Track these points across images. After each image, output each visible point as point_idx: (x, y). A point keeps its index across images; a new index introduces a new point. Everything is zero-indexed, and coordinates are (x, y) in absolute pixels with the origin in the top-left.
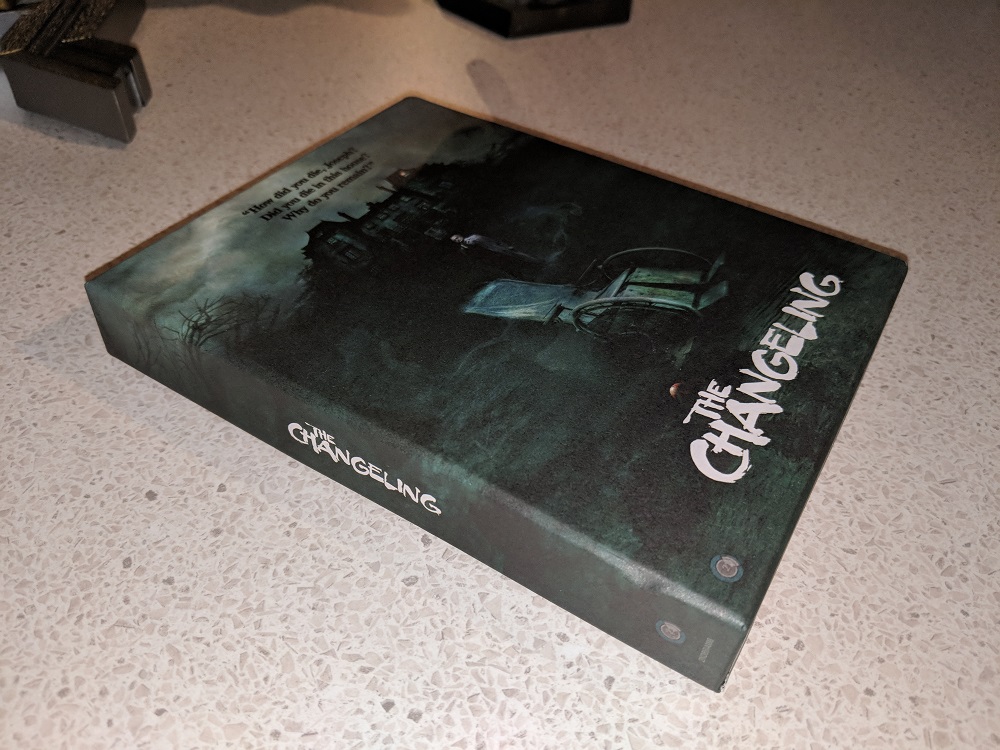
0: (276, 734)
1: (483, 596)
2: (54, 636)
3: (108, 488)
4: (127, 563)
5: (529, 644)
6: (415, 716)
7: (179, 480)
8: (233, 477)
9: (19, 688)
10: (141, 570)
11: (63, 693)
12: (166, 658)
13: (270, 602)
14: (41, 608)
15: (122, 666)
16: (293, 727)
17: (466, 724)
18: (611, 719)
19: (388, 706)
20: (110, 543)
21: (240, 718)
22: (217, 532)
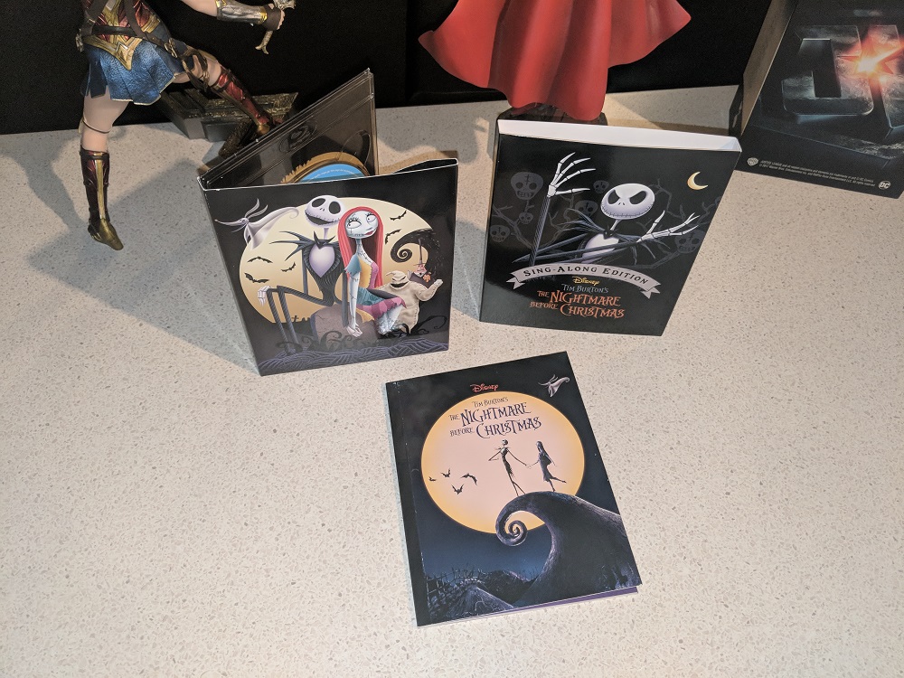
0: (289, 523)
1: (366, 499)
2: (235, 473)
3: (262, 424)
4: (262, 454)
5: (373, 520)
6: (329, 530)
7: (285, 427)
8: (302, 432)
9: (223, 487)
10: (265, 458)
11: (234, 492)
12: (266, 490)
13: (301, 481)
14: (233, 462)
15: (252, 489)
16: (294, 522)
17: (343, 537)
18: (386, 551)
19: (323, 525)
20: (258, 446)
21: (281, 515)
22: (292, 451)
